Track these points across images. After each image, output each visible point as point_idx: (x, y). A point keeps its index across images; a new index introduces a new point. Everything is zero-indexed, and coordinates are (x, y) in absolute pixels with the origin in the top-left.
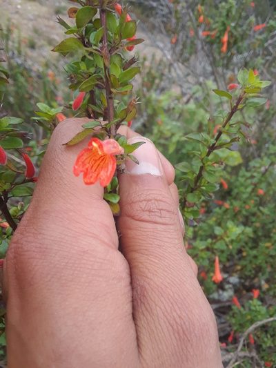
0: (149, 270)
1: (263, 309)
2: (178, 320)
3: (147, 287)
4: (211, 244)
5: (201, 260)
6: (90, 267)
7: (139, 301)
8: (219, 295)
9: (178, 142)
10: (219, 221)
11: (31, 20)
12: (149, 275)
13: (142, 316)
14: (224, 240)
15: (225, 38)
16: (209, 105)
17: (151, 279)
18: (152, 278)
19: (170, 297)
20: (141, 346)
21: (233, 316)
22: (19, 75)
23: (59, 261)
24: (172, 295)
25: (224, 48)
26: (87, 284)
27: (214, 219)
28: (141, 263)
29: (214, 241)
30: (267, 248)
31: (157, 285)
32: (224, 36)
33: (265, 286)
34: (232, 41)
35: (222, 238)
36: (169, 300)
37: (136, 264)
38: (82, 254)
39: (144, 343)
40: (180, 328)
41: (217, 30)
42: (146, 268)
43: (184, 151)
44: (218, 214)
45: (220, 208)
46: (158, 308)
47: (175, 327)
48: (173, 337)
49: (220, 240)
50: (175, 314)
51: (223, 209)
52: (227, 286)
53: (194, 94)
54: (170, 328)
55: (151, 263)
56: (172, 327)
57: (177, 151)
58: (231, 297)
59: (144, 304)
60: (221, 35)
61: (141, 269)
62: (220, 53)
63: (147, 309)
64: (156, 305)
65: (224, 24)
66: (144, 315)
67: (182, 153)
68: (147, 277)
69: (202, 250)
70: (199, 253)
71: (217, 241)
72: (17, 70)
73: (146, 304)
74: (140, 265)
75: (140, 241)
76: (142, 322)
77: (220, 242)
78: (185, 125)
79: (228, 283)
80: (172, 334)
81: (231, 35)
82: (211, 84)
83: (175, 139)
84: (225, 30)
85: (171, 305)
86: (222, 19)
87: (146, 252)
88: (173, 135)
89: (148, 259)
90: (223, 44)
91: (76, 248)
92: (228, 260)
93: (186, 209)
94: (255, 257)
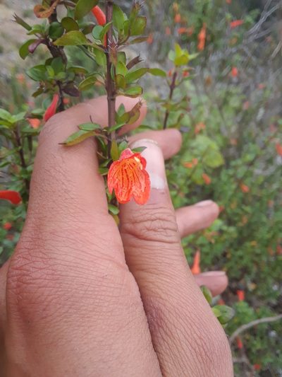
0: (161, 290)
1: (250, 311)
2: (199, 341)
3: (163, 308)
6: (111, 294)
7: (156, 325)
12: (163, 296)
13: (162, 342)
15: (202, 35)
17: (166, 300)
18: (167, 298)
19: (188, 318)
20: (166, 374)
23: (76, 289)
24: (189, 315)
26: (109, 314)
28: (152, 282)
30: (253, 247)
31: (174, 307)
33: (251, 287)
34: (209, 38)
36: (187, 321)
37: (146, 284)
38: (101, 279)
39: (168, 371)
40: (202, 349)
41: (193, 27)
42: (159, 289)
46: (178, 331)
47: (197, 349)
48: (197, 361)
50: (195, 335)
54: (193, 351)
55: (163, 282)
56: (195, 350)
59: (163, 328)
61: (153, 290)
63: (166, 334)
64: (176, 328)
65: (200, 21)
66: (164, 340)
68: (161, 298)
73: (165, 327)
74: (151, 286)
75: (147, 259)
76: (163, 348)
80: (195, 357)
81: (208, 32)
84: (201, 26)
85: (190, 327)
86: (199, 16)
87: (156, 271)
89: (159, 279)
91: (94, 273)
94: (241, 258)
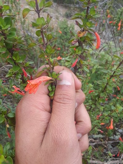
0: (53, 119)
4: (110, 113)
5: (106, 120)
8: (114, 137)
9: (96, 68)
10: (114, 104)
11: (33, 15)
14: (116, 112)
15: (120, 24)
16: (110, 52)
19: (56, 129)
21: (120, 146)
22: (29, 39)
25: (119, 28)
27: (112, 103)
29: (111, 112)
32: (119, 23)
34: (122, 25)
35: (115, 111)
38: (30, 112)
41: (116, 21)
43: (99, 73)
44: (114, 101)
45: (115, 99)
46: (50, 132)
49: (114, 112)
50: (55, 135)
51: (116, 99)
52: (117, 134)
53: (104, 47)
57: (96, 72)
58: (119, 138)
60: (118, 23)
62: (117, 30)
65: (119, 18)
66: (46, 134)
67: (98, 73)
69: (106, 116)
70: (105, 117)
71: (113, 112)
72: (28, 37)
73: (48, 130)
75: (54, 109)
77: (114, 113)
78: (100, 61)
79: (118, 132)
81: (122, 23)
82: (112, 43)
83: (95, 67)
84: (120, 20)
85: (55, 132)
86: (119, 16)
88: (94, 65)
90: (119, 27)
92: (119, 122)
93: (100, 99)
